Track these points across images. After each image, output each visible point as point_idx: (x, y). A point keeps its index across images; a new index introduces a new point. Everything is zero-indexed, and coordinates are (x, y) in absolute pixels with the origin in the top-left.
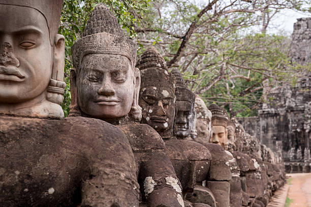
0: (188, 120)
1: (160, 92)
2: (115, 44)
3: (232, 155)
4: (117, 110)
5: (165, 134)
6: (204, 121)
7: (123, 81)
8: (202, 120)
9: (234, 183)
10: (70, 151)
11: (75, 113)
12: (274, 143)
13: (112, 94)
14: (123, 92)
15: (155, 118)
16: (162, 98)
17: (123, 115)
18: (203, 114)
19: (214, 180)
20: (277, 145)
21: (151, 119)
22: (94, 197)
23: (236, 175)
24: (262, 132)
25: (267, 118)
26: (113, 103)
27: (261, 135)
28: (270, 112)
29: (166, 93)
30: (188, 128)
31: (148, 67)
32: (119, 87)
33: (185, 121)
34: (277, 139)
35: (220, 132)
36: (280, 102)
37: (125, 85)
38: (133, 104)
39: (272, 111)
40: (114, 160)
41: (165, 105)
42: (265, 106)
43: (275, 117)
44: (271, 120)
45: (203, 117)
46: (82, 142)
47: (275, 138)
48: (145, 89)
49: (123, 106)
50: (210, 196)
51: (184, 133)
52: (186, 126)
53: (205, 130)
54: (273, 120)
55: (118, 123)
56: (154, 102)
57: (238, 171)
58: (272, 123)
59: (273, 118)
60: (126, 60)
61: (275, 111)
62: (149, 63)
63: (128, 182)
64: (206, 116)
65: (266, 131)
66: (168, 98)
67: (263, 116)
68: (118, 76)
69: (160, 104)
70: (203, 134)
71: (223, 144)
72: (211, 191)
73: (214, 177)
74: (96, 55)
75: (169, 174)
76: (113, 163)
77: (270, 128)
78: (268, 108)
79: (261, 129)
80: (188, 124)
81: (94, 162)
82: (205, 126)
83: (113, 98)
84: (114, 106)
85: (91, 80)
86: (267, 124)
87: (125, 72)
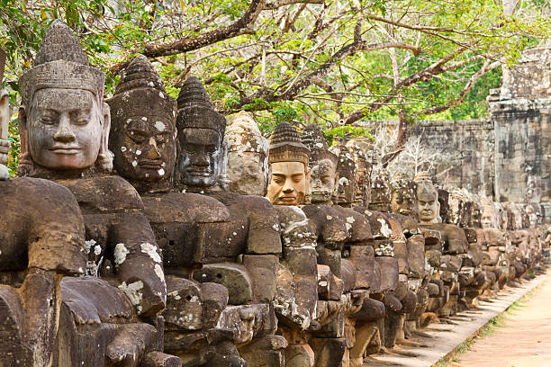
0: (212, 159)
1: (151, 124)
2: (74, 75)
3: (303, 213)
4: (79, 160)
5: (161, 185)
6: (255, 155)
7: (85, 123)
8: (252, 154)
9: (304, 260)
10: (16, 214)
11: (26, 163)
13: (71, 139)
14: (86, 136)
15: (145, 163)
16: (155, 133)
17: (87, 165)
18: (254, 144)
19: (254, 253)
21: (139, 164)
22: (40, 258)
23: (309, 247)
24: (498, 155)
25: (510, 120)
26: (73, 151)
27: (497, 162)
28: (518, 107)
29: (160, 126)
30: (212, 172)
31: (136, 87)
32: (81, 130)
33: (209, 161)
34: (534, 172)
35: (296, 173)
36: (540, 82)
37: (89, 126)
38: (100, 151)
39: (522, 105)
40: (61, 222)
41: (159, 143)
42: (506, 94)
43: (528, 120)
44: (520, 127)
45: (253, 150)
46: (28, 204)
47: (529, 168)
48: (130, 120)
49: (87, 154)
50: (242, 277)
51: (206, 181)
52: (209, 168)
53: (256, 171)
54: (523, 125)
55: (80, 176)
56: (143, 138)
57: (313, 239)
58: (523, 132)
59: (525, 121)
60: (89, 95)
61: (530, 106)
62: (136, 81)
63: (73, 243)
64: (259, 147)
65: (507, 152)
66: (163, 133)
67: (502, 116)
68: (79, 116)
69: (152, 142)
70: (254, 178)
71: (301, 193)
73: (253, 249)
74: (49, 90)
75: (146, 239)
76: (60, 225)
78: (513, 97)
79: (497, 148)
80: (212, 165)
81: (40, 224)
82: (257, 166)
83: (73, 145)
84: (74, 154)
85: (45, 121)
86: (511, 136)
87: (88, 111)
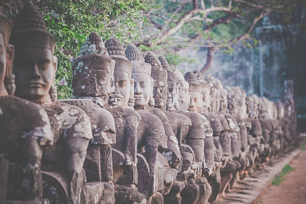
0: (172, 95)
1: (158, 83)
2: (141, 67)
3: (206, 119)
6: (183, 91)
7: (146, 87)
8: (181, 90)
12: (282, 82)
13: (141, 93)
14: (146, 92)
16: (159, 87)
18: (182, 85)
19: (193, 139)
20: (286, 86)
23: (210, 135)
25: (270, 40)
26: (141, 98)
28: (276, 30)
29: (161, 83)
30: (172, 102)
32: (144, 90)
34: (286, 77)
35: (195, 97)
38: (150, 98)
39: (278, 29)
41: (161, 91)
42: (267, 21)
43: (283, 40)
45: (181, 88)
47: (284, 74)
49: (146, 99)
53: (183, 98)
54: (279, 44)
55: (143, 108)
56: (154, 89)
57: (211, 131)
59: (281, 41)
61: (283, 29)
63: (163, 137)
64: (184, 86)
65: (269, 62)
66: (163, 87)
67: (264, 37)
68: (143, 84)
69: (158, 90)
70: (182, 102)
72: (191, 146)
73: (193, 137)
75: (171, 134)
76: (157, 130)
77: (275, 58)
78: (272, 23)
80: (172, 98)
82: (184, 96)
